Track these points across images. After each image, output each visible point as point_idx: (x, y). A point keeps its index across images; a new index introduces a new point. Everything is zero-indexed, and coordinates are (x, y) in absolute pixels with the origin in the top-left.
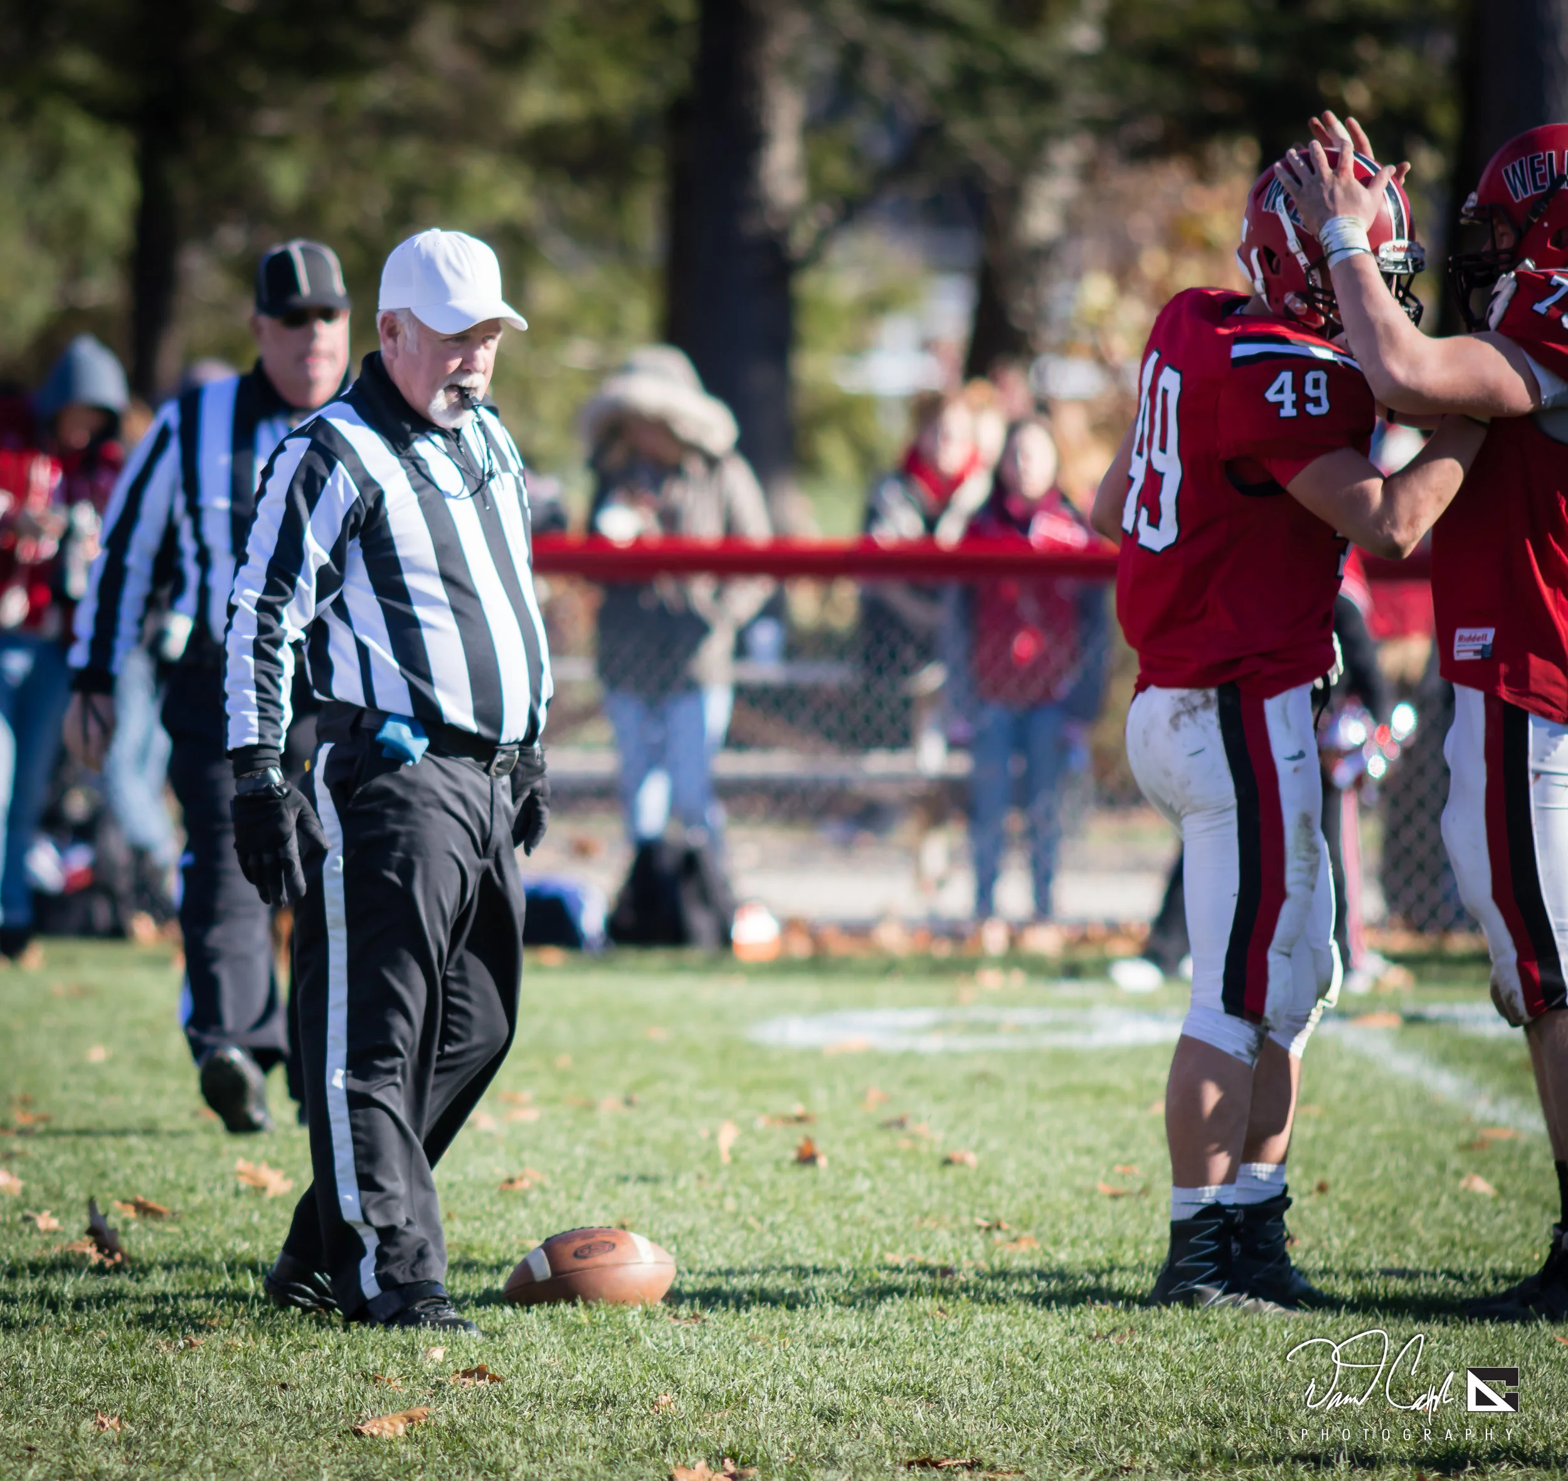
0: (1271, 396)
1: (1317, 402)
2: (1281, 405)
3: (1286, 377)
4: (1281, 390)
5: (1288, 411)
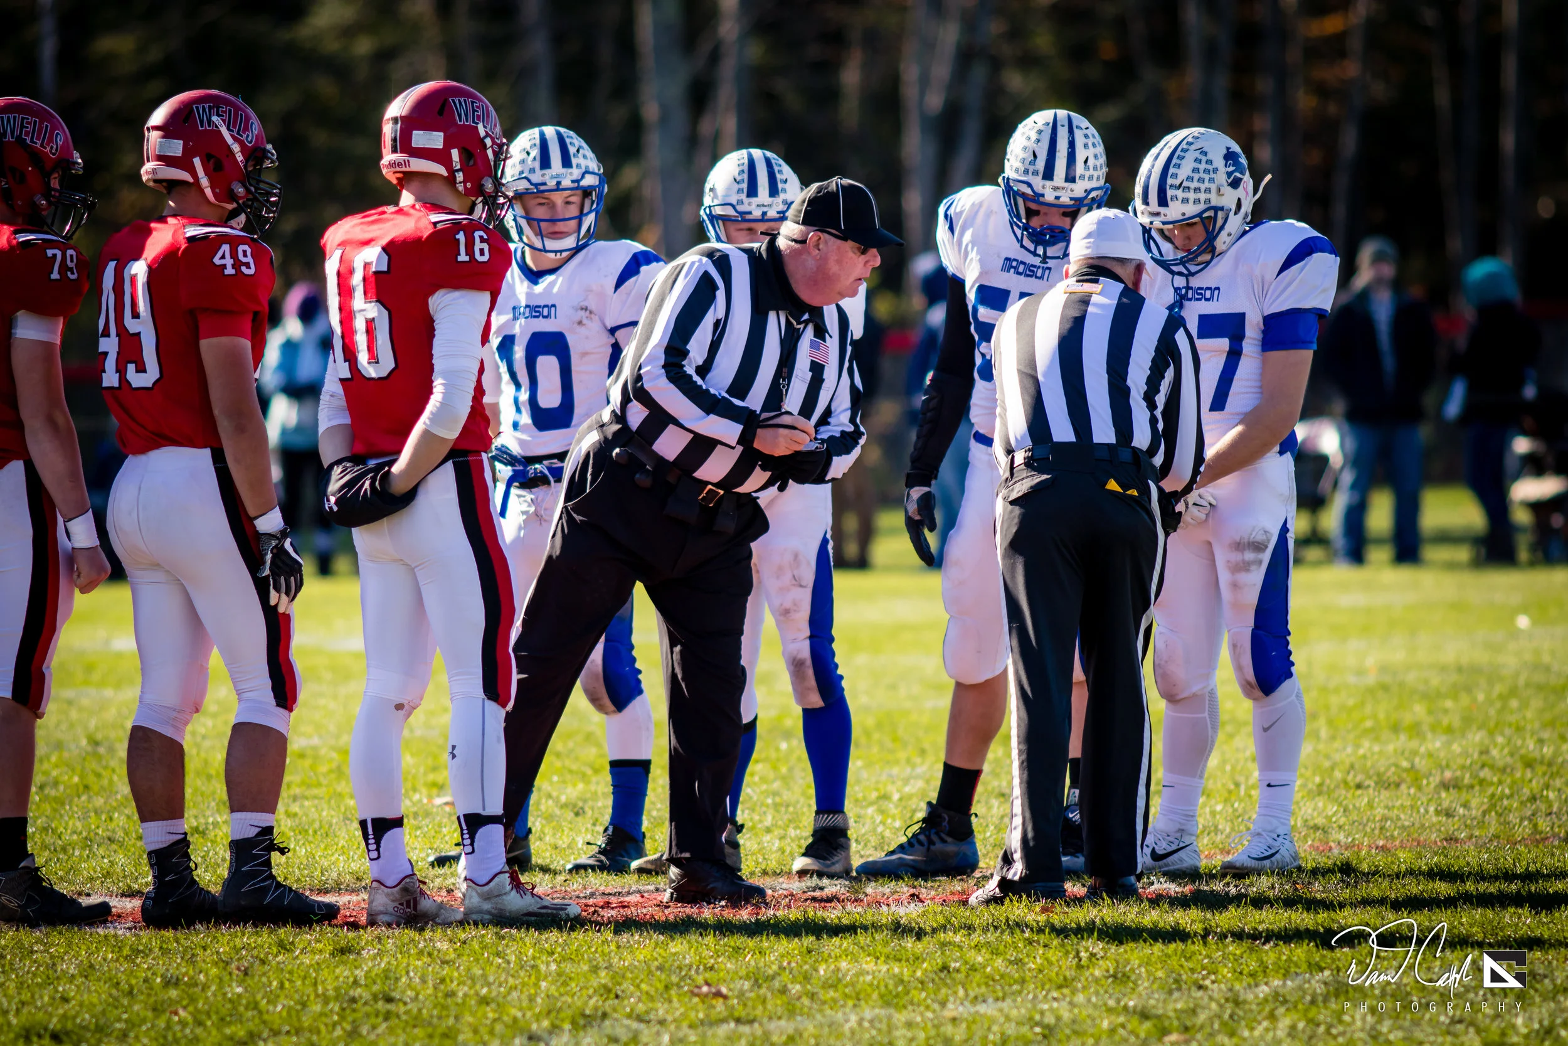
0: (217, 261)
1: (248, 265)
2: (224, 266)
3: (226, 248)
4: (223, 257)
5: (229, 271)
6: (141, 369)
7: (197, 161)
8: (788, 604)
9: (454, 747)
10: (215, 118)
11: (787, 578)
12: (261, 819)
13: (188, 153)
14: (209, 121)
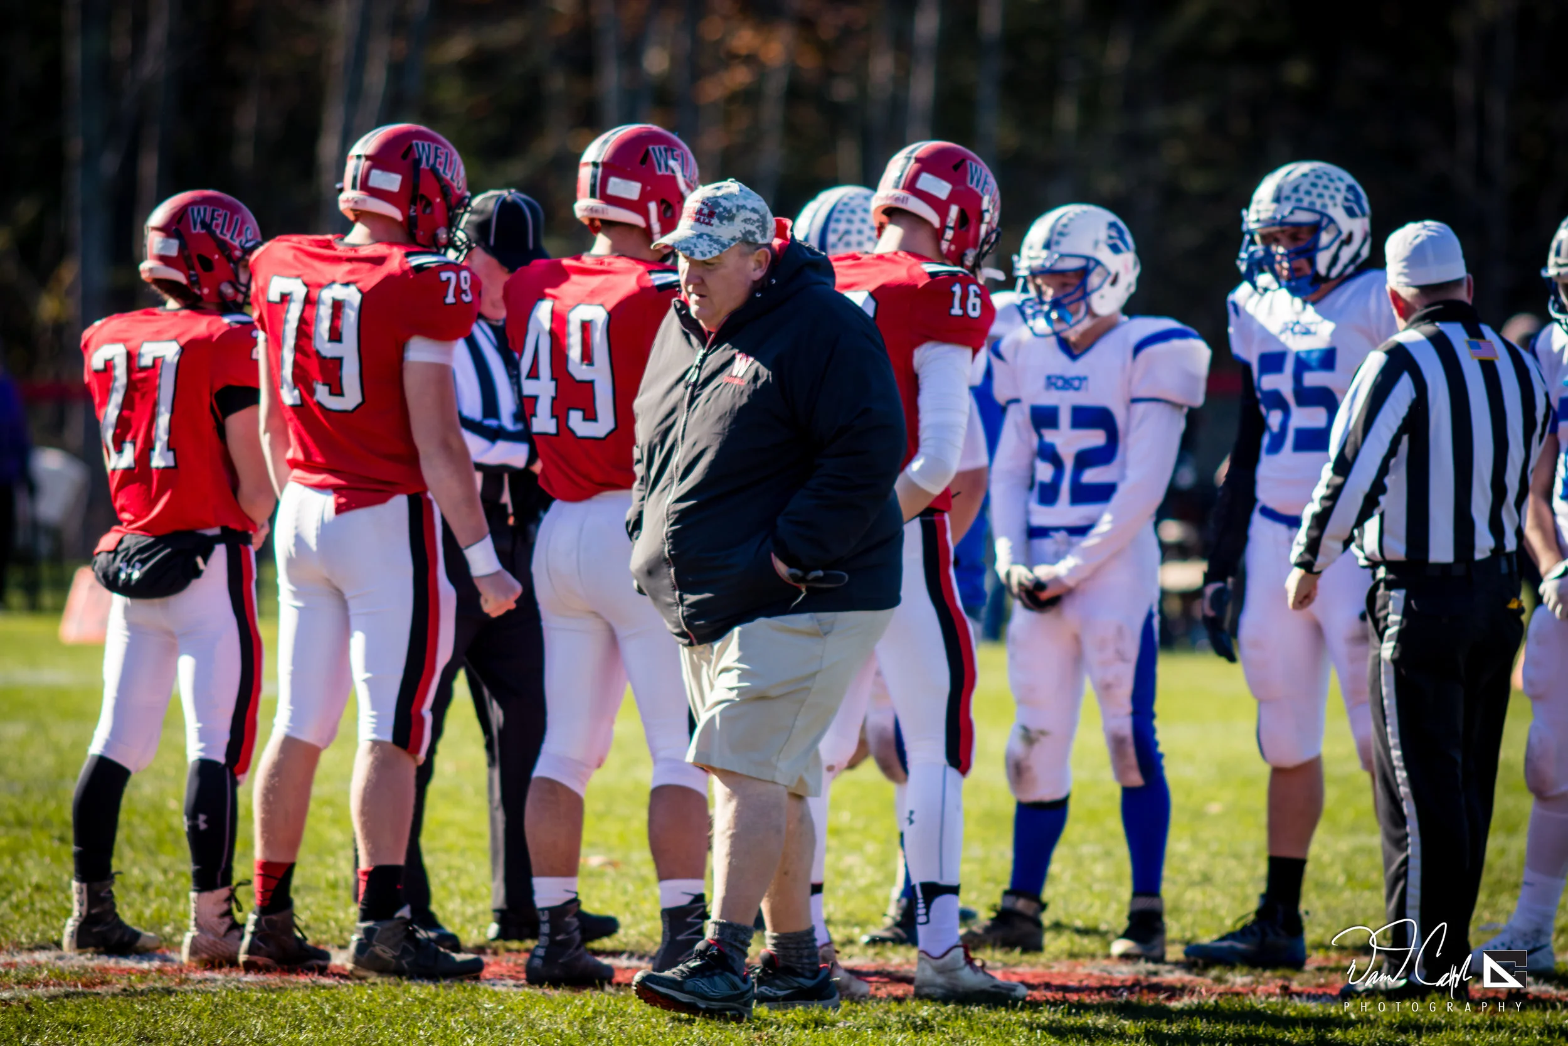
6: (590, 416)
7: (653, 207)
8: (1110, 678)
9: (912, 813)
10: (672, 163)
11: (1110, 652)
12: (691, 886)
13: (645, 197)
14: (667, 166)
